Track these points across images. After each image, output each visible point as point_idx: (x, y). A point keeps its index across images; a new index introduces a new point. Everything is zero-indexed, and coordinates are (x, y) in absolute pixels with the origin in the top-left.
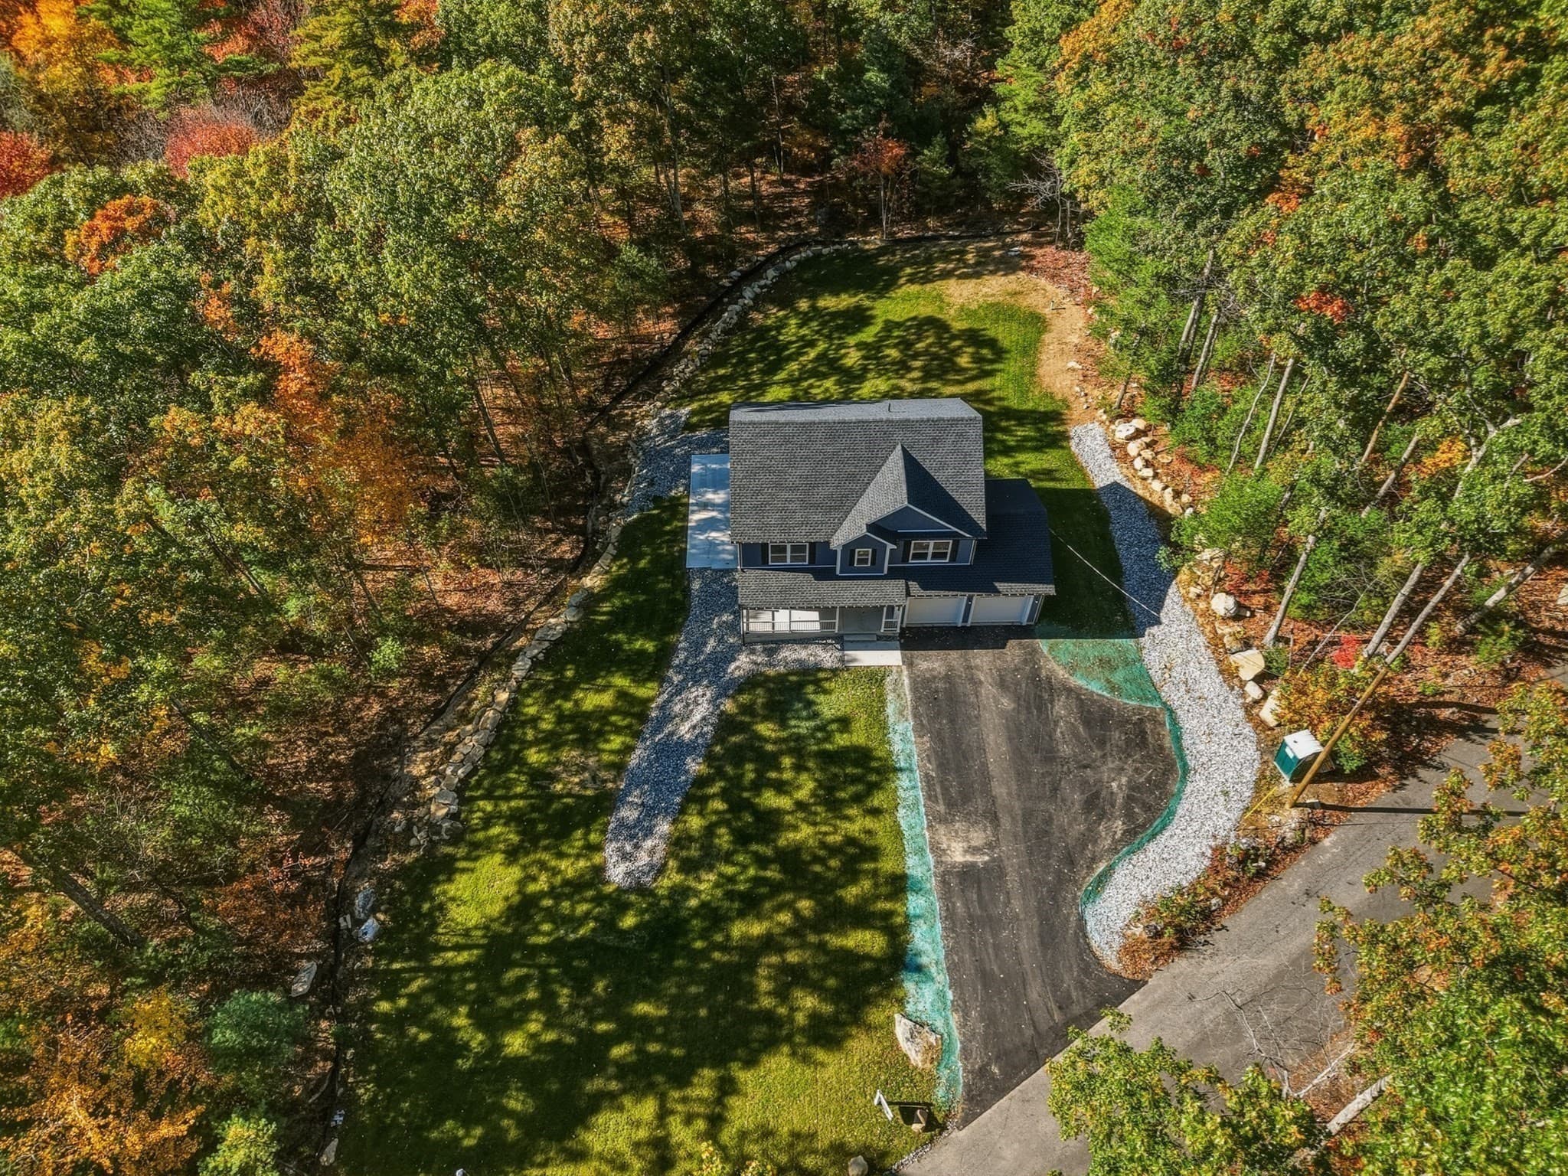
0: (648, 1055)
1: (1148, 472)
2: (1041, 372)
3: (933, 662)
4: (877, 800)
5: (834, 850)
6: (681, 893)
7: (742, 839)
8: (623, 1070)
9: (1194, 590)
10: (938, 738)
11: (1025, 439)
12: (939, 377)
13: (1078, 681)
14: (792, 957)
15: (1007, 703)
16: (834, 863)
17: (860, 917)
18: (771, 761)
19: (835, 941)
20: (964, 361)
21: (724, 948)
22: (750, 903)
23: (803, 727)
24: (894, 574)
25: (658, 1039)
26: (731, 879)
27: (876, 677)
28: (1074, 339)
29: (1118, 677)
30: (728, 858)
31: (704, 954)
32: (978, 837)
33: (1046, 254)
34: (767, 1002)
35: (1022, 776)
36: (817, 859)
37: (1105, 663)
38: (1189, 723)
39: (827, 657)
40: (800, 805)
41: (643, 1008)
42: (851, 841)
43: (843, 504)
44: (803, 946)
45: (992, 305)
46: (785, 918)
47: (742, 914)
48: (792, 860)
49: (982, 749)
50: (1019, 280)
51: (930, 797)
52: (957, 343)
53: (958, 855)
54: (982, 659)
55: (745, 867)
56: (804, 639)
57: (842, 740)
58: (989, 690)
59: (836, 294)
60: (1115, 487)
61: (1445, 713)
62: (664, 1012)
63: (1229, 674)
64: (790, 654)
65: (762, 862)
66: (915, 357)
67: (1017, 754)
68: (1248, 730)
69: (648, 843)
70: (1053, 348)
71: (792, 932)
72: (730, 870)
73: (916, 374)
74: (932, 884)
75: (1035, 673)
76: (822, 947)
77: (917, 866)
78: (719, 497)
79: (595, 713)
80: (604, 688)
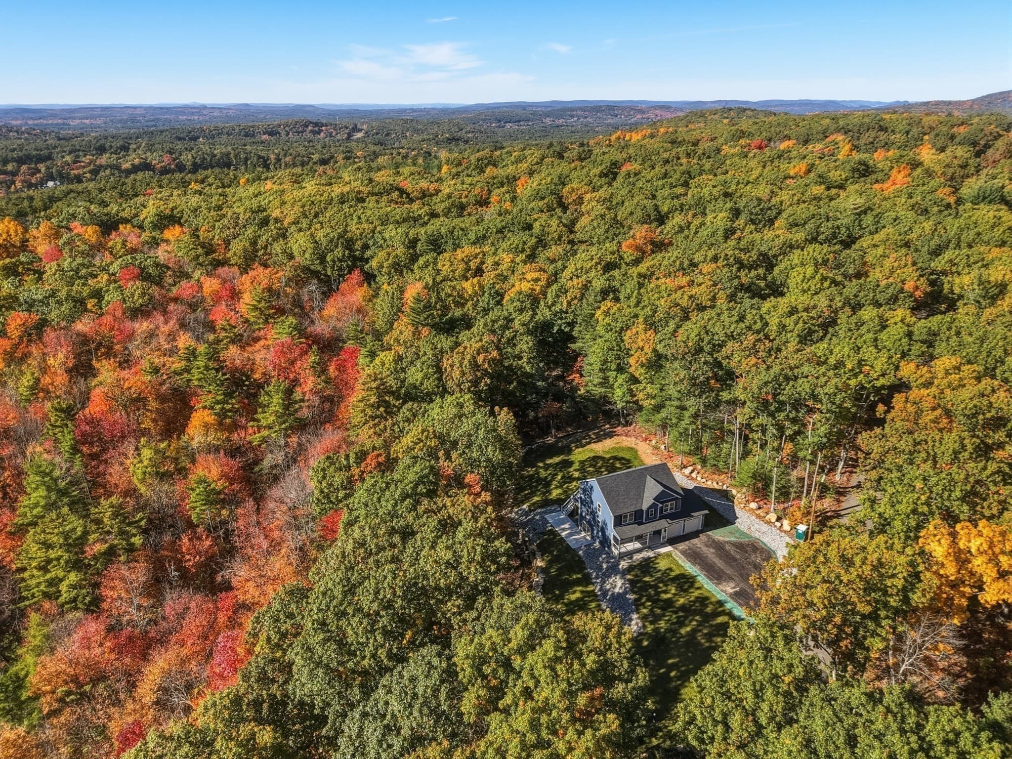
0: (682, 671)
1: (704, 480)
3: (683, 546)
4: (697, 585)
5: (695, 602)
6: (656, 630)
7: (664, 609)
8: (678, 678)
9: (742, 506)
10: (699, 564)
13: (727, 539)
14: (705, 631)
15: (712, 550)
16: (697, 605)
17: (716, 614)
18: (656, 587)
19: (715, 623)
20: (618, 465)
21: (683, 637)
22: (681, 623)
23: (659, 575)
24: (661, 518)
25: (682, 666)
26: (669, 620)
27: (669, 555)
28: (649, 451)
29: (737, 535)
30: (664, 615)
31: (678, 641)
32: (733, 585)
33: (619, 429)
34: (707, 644)
35: (732, 567)
36: (691, 606)
37: (731, 533)
38: (765, 540)
39: (651, 554)
40: (675, 595)
41: (670, 661)
42: (697, 598)
43: (640, 496)
44: (705, 627)
45: (613, 448)
46: (694, 623)
47: (681, 627)
48: (683, 608)
49: (714, 563)
50: (615, 439)
51: (711, 580)
52: (611, 461)
53: (730, 590)
54: (695, 541)
55: (671, 616)
56: (639, 551)
57: (673, 574)
58: (704, 549)
59: (551, 458)
60: (695, 487)
61: (829, 514)
62: (677, 660)
63: (769, 523)
64: (638, 557)
65: (676, 612)
66: (600, 468)
67: (726, 562)
68: (783, 534)
69: (633, 622)
70: (644, 455)
71: (699, 626)
72: (667, 618)
74: (729, 599)
75: (714, 541)
76: (712, 626)
77: (721, 596)
78: (567, 526)
79: (578, 600)
80: (574, 592)
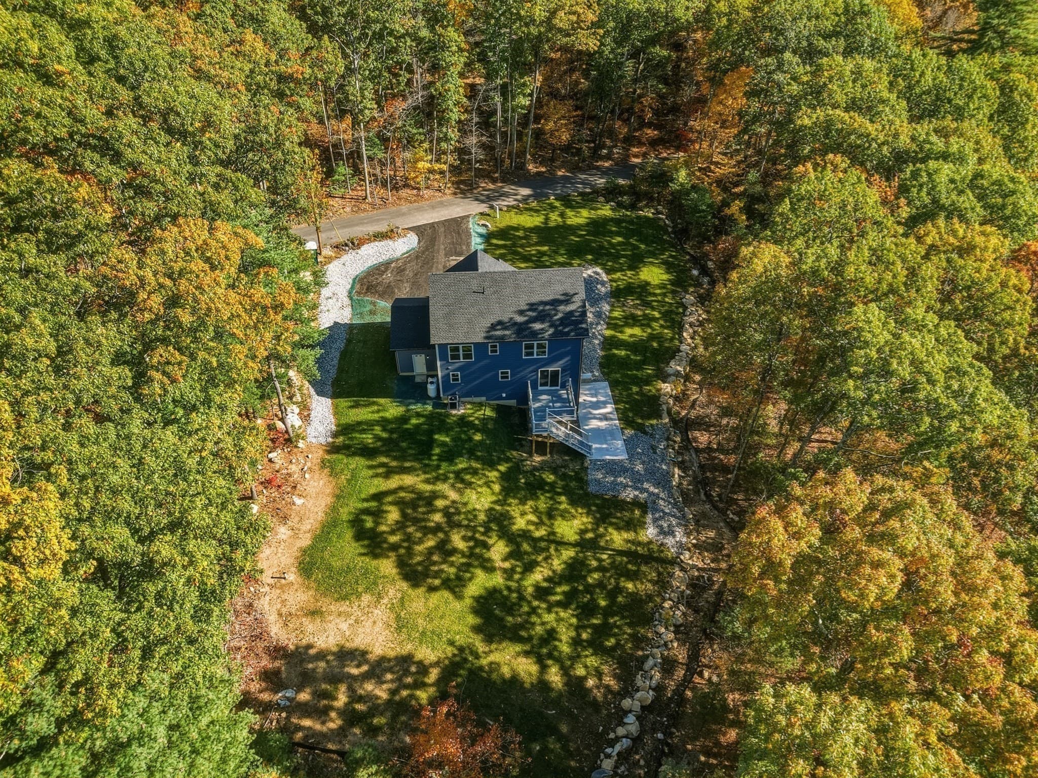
2: (329, 500)
11: (363, 431)
12: (420, 496)
20: (393, 515)
28: (283, 532)
45: (344, 598)
52: (393, 539)
60: (320, 393)
66: (438, 528)
70: (307, 526)
73: (440, 503)
78: (594, 424)
79: (632, 326)
80: (631, 336)
